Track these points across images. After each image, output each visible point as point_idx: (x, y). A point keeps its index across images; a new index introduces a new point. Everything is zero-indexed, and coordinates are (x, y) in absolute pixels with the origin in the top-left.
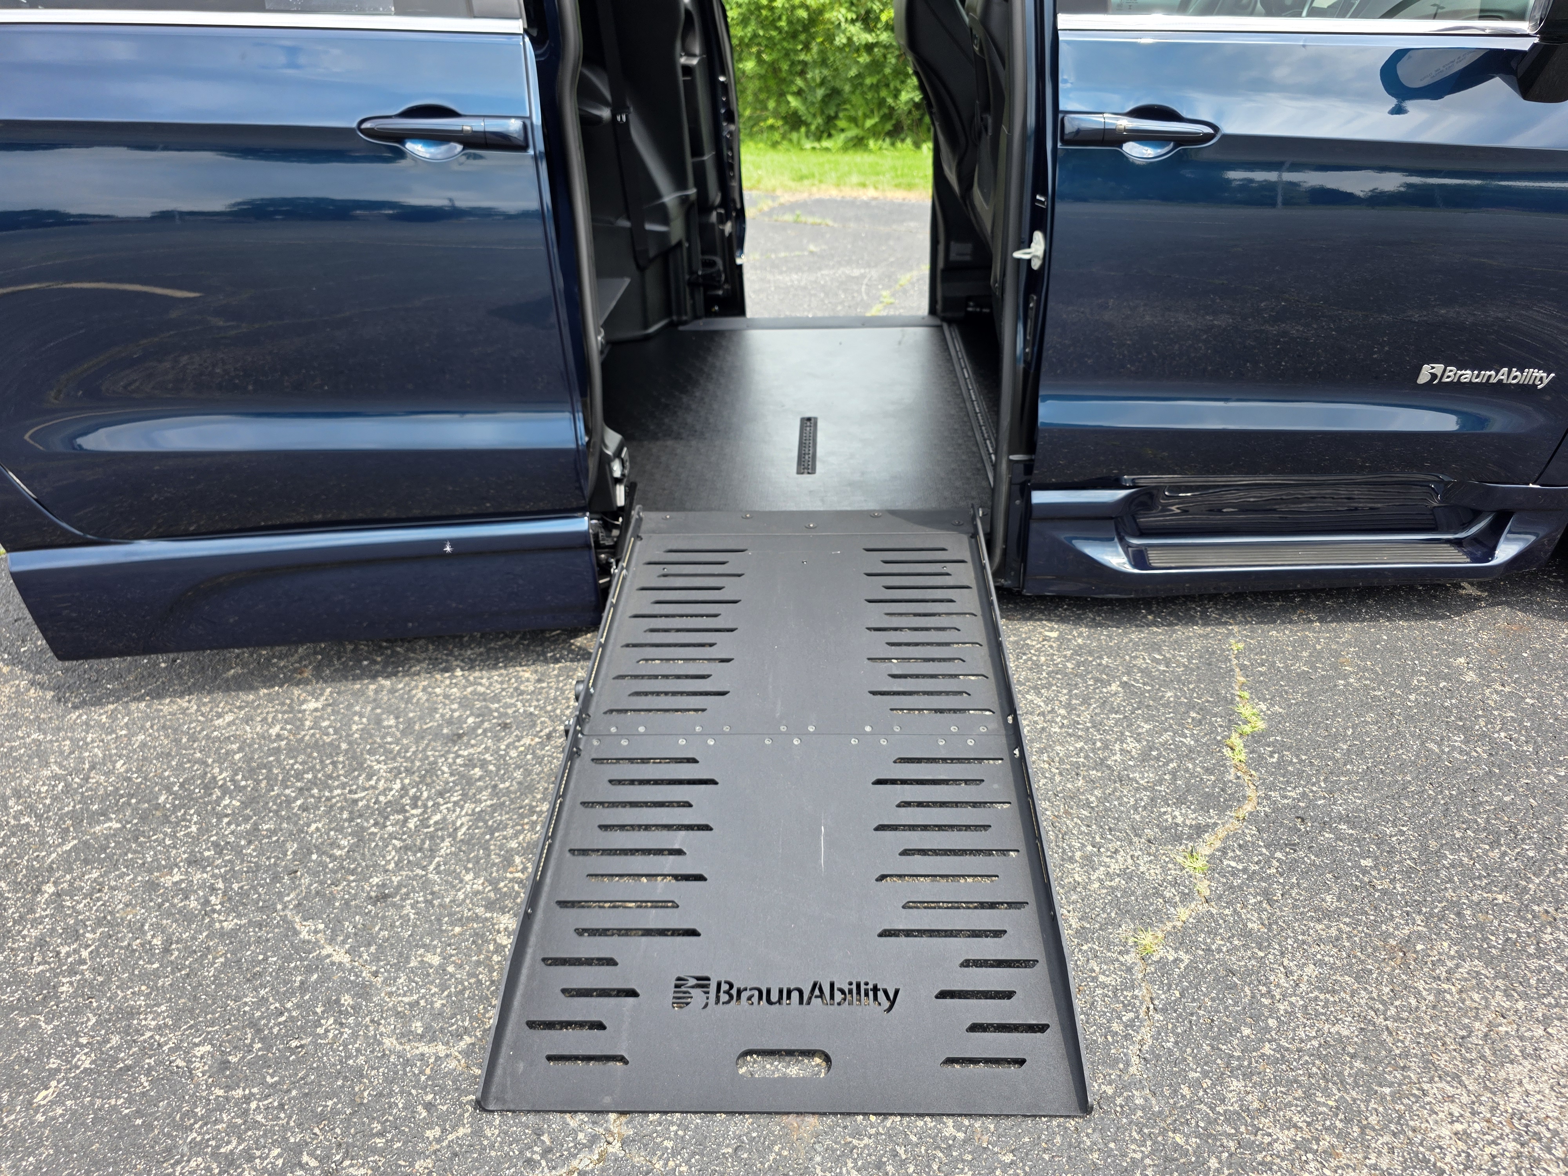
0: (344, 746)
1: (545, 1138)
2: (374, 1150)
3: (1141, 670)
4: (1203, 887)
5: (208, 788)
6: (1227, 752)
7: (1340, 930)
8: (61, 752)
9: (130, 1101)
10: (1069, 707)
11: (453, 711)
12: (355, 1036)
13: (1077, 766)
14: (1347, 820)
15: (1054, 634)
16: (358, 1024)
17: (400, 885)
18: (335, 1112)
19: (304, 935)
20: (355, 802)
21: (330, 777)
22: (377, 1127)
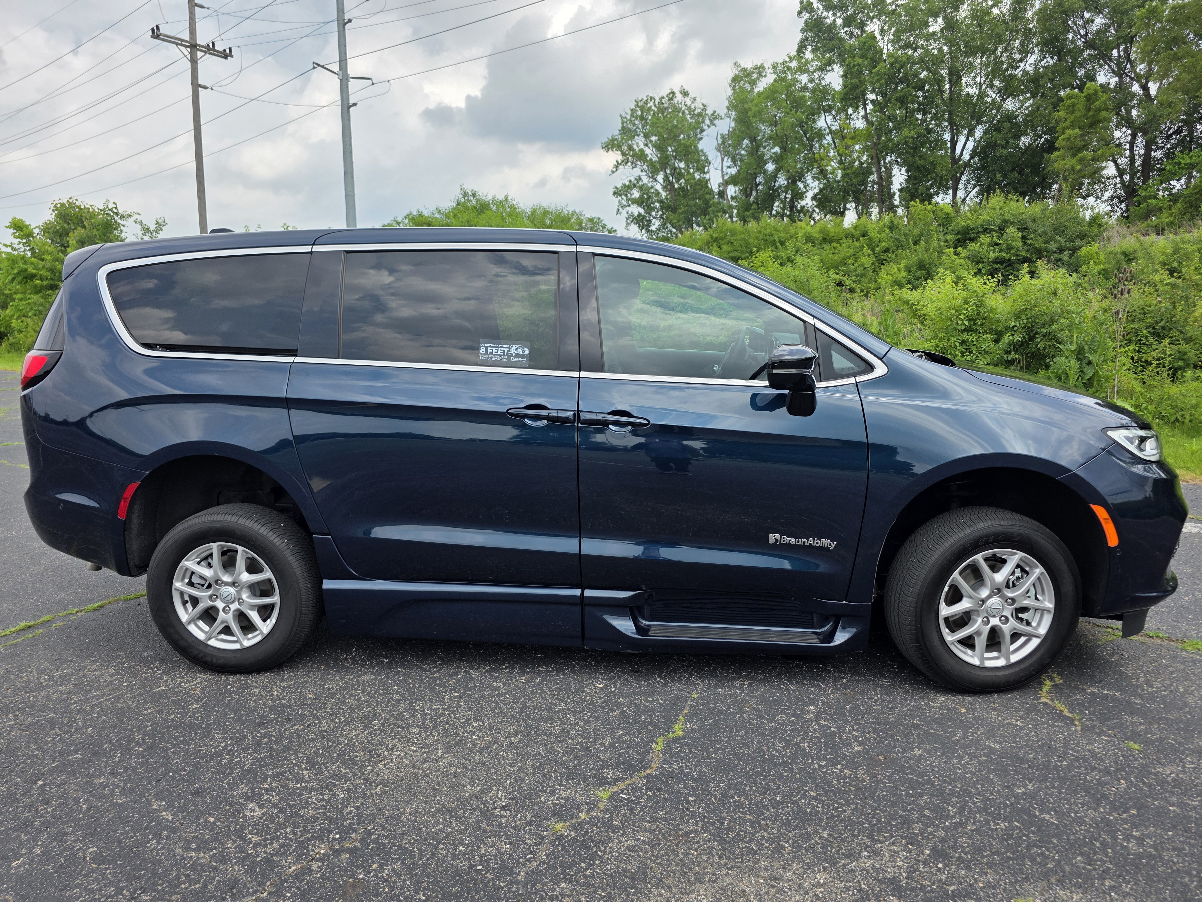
0: (203, 726)
1: (234, 891)
2: (156, 890)
3: (636, 705)
4: (601, 806)
5: (129, 742)
6: (654, 746)
7: (658, 827)
8: (62, 723)
9: (53, 867)
10: (587, 722)
11: (265, 711)
12: (162, 848)
13: (574, 749)
14: (695, 780)
15: (601, 686)
16: (166, 843)
17: (208, 788)
18: (144, 875)
19: (155, 807)
20: (200, 751)
21: (192, 740)
22: (160, 882)
